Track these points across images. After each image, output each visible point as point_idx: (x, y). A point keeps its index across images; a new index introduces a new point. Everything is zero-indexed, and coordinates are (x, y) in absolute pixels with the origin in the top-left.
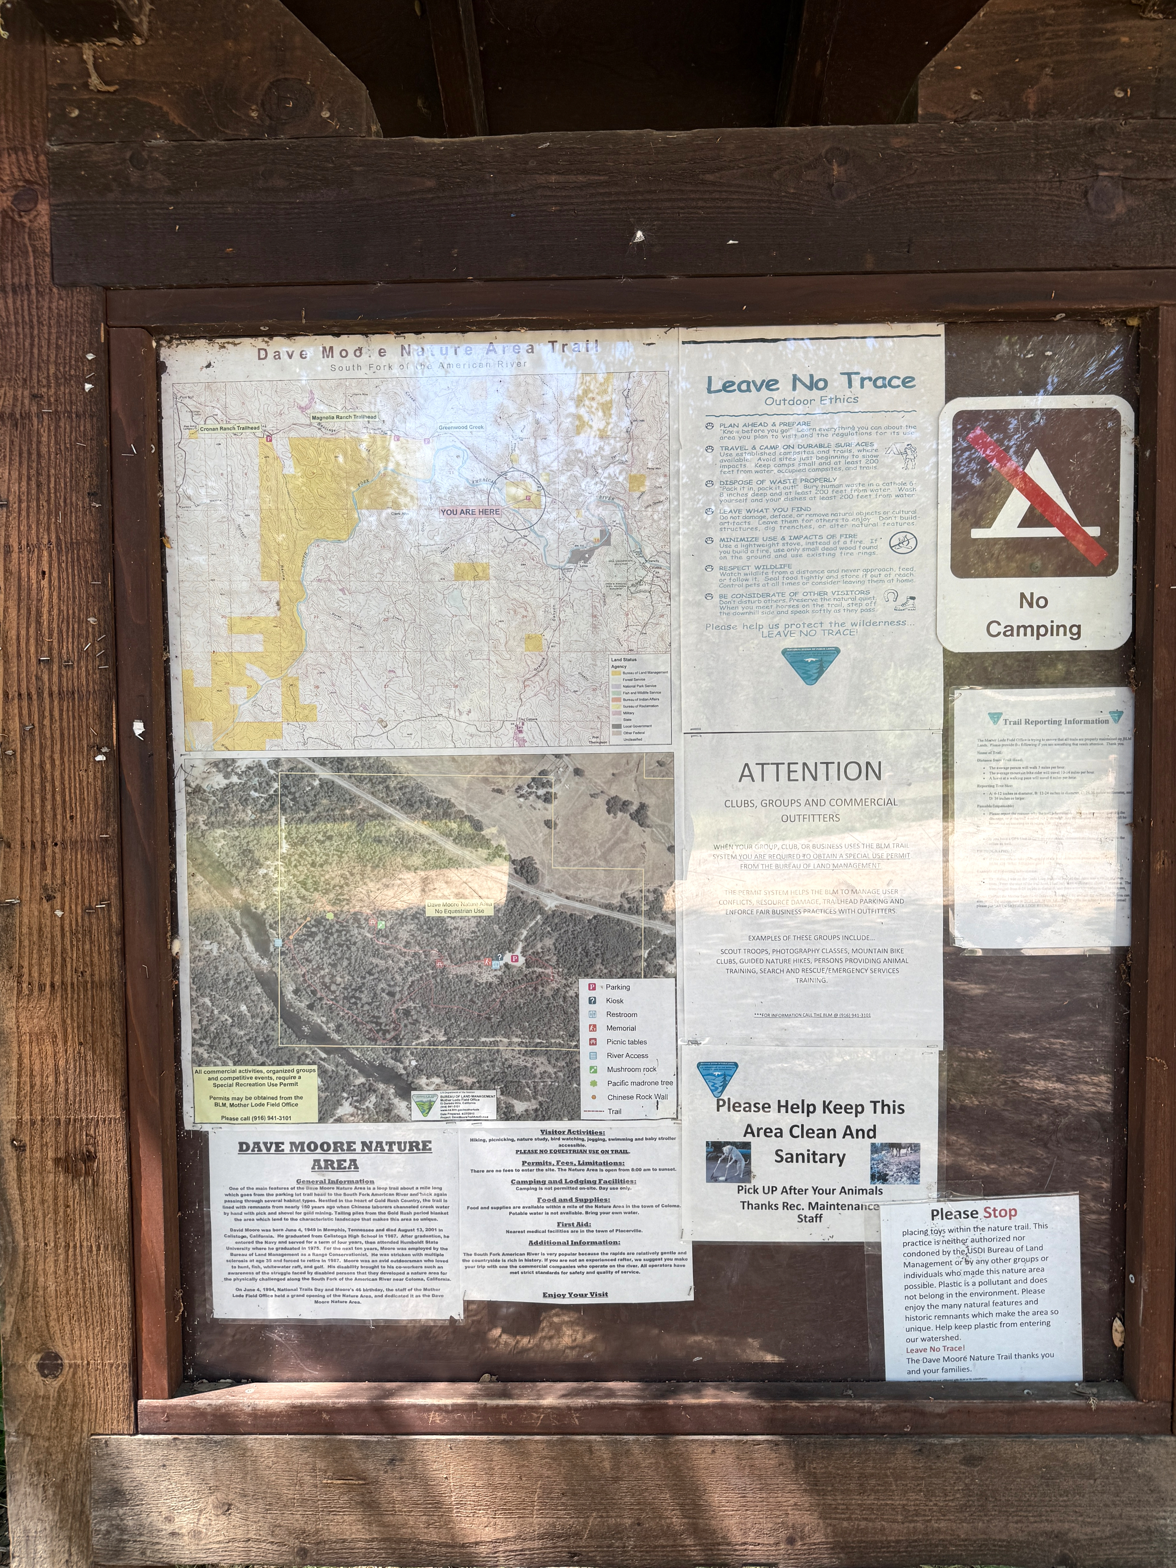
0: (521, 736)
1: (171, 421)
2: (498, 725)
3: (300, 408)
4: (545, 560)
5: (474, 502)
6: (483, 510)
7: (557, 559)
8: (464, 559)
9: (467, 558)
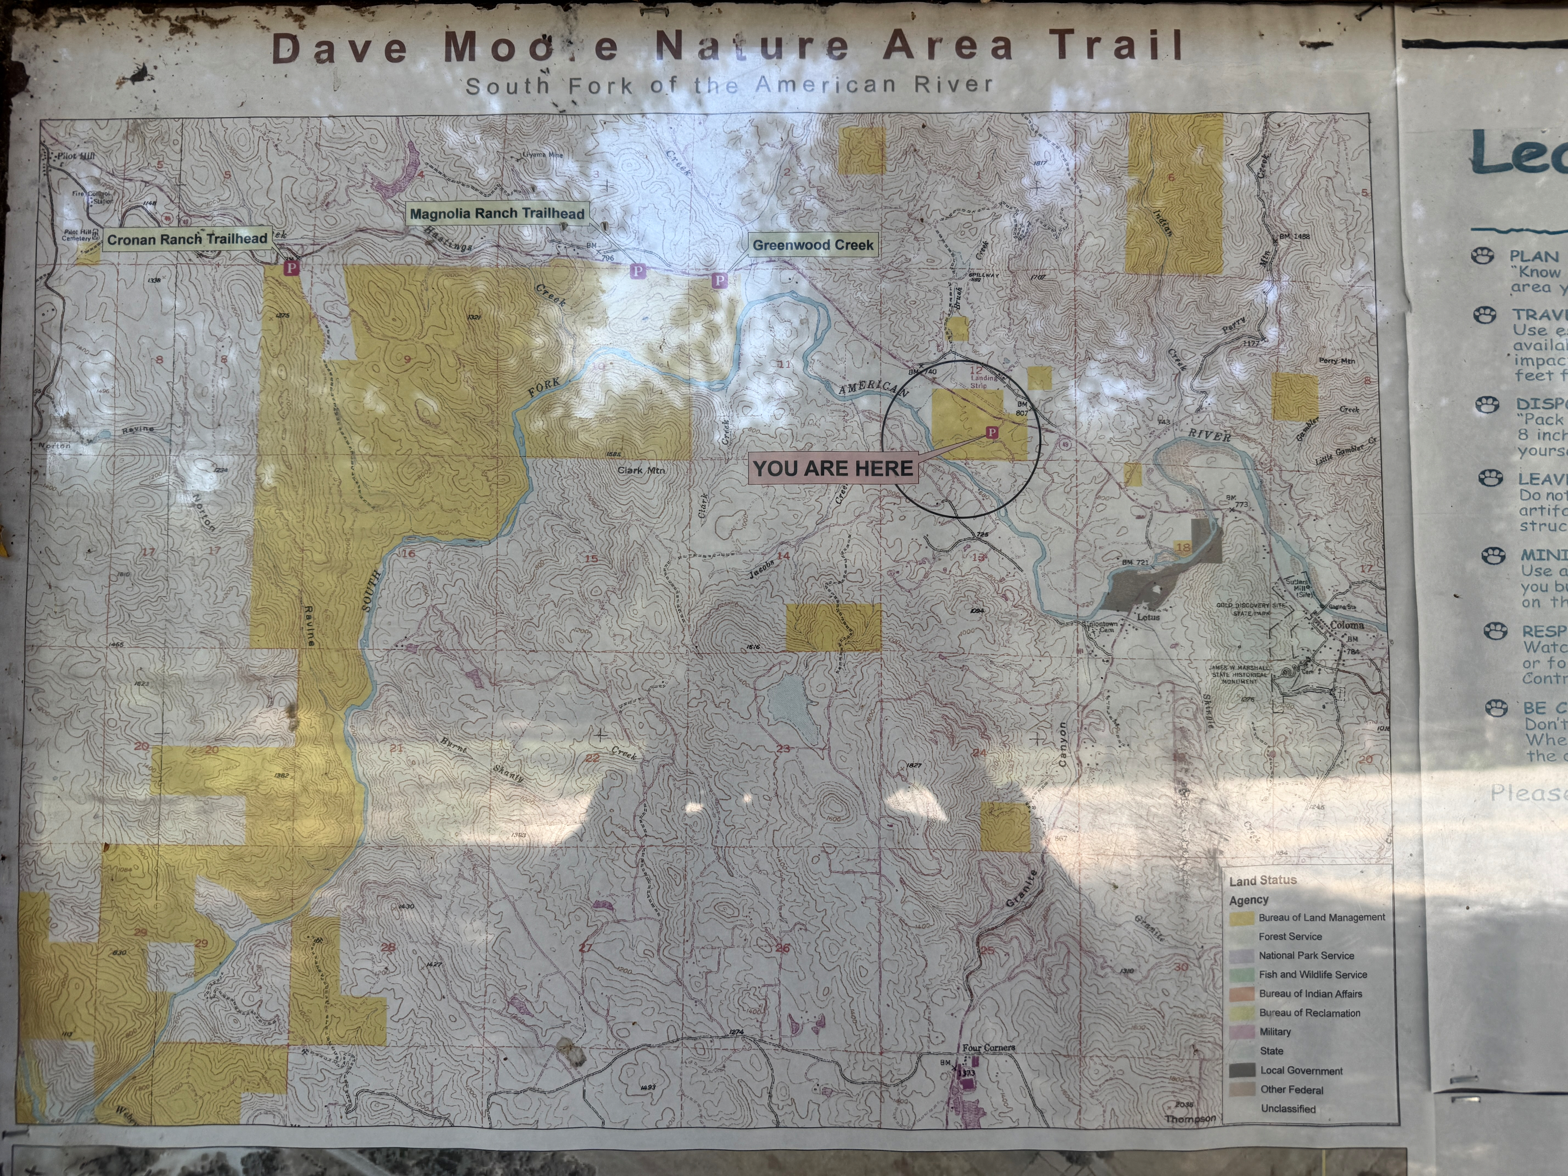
0: (968, 1097)
1: (30, 217)
2: (906, 1066)
3: (379, 187)
4: (1039, 598)
5: (844, 442)
6: (867, 462)
7: (1072, 596)
8: (812, 592)
9: (822, 590)
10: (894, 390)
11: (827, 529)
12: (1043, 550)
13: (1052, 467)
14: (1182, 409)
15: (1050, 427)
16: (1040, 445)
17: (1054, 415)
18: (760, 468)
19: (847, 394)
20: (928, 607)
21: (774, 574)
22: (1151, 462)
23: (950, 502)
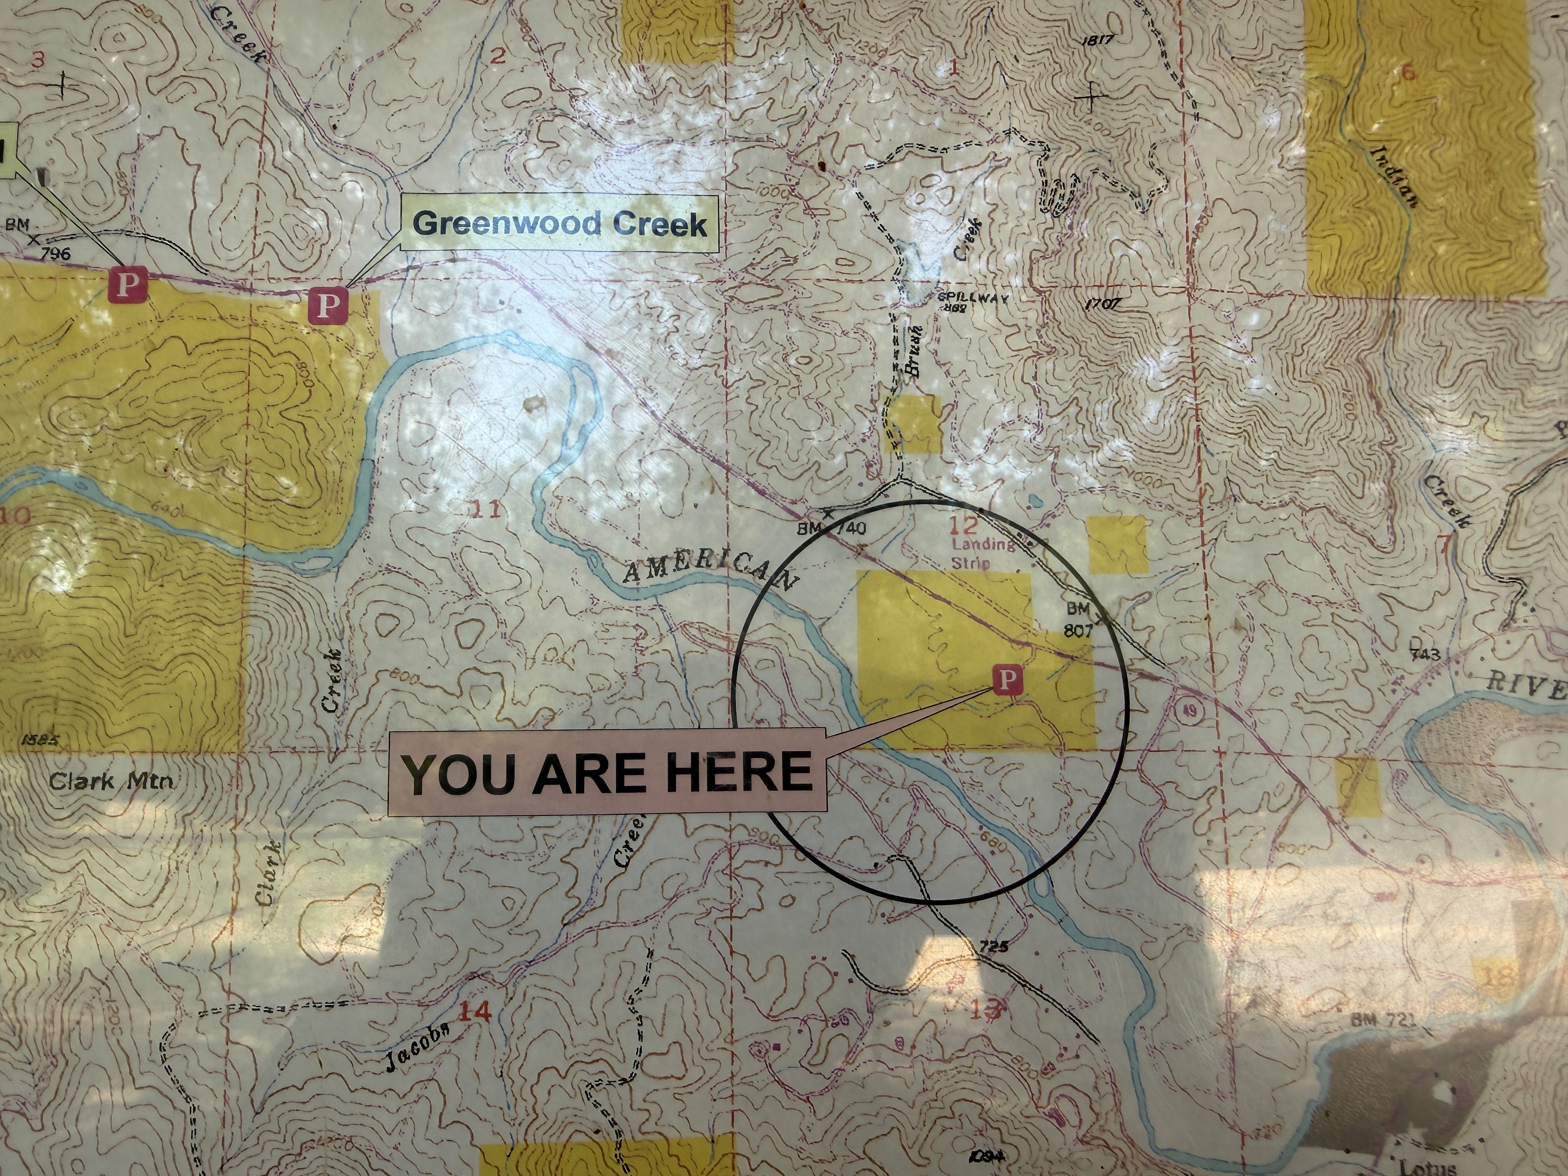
4: (1144, 1115)
5: (636, 704)
6: (695, 757)
7: (1227, 1108)
8: (551, 1110)
9: (578, 1102)
10: (761, 572)
11: (590, 937)
12: (1148, 983)
13: (1158, 769)
14: (1467, 620)
15: (1148, 666)
16: (1127, 710)
17: (1156, 636)
18: (419, 776)
19: (644, 581)
20: (857, 1143)
21: (449, 1062)
22: (1399, 755)
23: (909, 862)
